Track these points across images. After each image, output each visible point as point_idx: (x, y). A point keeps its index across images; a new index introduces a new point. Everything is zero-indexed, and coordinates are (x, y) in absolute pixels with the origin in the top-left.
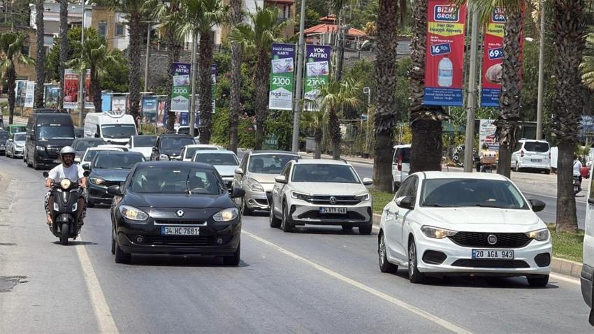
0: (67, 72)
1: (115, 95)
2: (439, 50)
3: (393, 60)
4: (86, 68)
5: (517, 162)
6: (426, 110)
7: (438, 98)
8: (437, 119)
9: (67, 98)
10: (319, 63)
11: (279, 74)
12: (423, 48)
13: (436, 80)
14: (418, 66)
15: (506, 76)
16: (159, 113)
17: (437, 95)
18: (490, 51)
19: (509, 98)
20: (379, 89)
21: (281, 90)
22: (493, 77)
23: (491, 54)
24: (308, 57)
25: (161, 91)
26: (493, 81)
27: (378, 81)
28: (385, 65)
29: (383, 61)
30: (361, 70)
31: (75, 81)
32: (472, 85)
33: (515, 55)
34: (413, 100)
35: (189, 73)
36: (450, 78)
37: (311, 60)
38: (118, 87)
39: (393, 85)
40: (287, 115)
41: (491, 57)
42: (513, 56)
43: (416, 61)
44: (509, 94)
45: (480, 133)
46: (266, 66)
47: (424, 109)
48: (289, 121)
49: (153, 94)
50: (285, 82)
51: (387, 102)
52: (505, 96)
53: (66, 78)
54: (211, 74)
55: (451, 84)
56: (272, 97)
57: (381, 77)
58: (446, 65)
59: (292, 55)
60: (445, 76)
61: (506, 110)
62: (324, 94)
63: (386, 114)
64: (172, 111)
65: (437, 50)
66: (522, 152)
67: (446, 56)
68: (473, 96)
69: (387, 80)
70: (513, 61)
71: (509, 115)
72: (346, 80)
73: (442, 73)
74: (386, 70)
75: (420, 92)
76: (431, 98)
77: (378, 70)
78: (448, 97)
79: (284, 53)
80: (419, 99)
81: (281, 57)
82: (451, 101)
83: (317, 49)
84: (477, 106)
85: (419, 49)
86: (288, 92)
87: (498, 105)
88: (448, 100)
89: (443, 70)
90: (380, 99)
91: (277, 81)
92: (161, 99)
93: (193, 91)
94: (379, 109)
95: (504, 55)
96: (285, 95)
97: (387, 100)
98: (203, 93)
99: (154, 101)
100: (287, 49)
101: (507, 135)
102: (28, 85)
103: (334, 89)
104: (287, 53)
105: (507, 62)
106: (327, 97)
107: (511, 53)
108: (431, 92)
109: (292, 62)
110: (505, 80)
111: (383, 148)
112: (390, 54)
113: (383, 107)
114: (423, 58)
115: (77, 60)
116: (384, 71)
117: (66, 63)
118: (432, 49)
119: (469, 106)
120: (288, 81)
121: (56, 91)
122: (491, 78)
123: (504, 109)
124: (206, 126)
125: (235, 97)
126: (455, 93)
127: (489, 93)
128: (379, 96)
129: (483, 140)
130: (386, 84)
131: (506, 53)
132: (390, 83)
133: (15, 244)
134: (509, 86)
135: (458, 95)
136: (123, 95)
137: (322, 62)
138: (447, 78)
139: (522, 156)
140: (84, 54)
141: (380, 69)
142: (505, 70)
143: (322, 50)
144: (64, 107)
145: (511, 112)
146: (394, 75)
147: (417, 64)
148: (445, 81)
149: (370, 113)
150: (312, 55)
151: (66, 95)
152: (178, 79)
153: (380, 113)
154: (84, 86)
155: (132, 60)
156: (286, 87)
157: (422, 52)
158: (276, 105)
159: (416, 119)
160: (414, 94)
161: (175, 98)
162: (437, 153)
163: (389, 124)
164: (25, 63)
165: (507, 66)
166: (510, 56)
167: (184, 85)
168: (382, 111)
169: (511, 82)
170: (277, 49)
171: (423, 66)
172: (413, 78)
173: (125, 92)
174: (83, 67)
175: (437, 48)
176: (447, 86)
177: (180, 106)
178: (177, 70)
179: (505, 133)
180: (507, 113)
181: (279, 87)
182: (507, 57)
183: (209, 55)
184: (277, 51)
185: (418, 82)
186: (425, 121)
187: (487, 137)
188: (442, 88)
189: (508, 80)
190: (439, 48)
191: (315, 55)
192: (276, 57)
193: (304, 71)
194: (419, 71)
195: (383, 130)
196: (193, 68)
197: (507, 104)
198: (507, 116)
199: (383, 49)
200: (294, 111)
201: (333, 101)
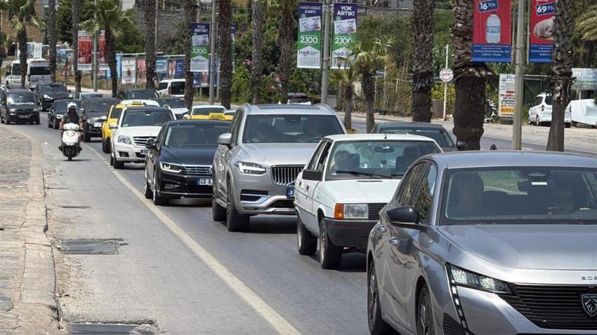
0: (81, 33)
1: (124, 56)
2: (487, 7)
3: (430, 17)
4: (100, 29)
5: (537, 116)
6: (470, 67)
7: (486, 55)
8: (481, 75)
9: (81, 59)
10: (347, 20)
11: (306, 33)
12: (466, 5)
13: (484, 37)
14: (460, 23)
15: (558, 31)
16: (170, 73)
17: (485, 52)
18: (538, 7)
19: (562, 53)
20: (416, 46)
21: (309, 48)
22: (541, 32)
23: (539, 10)
24: (335, 15)
25: (171, 51)
26: (541, 37)
27: (415, 38)
28: (422, 22)
29: (420, 18)
30: (369, 26)
31: (89, 42)
32: (520, 41)
33: (567, 10)
34: (456, 57)
35: (208, 33)
36: (498, 35)
37: (338, 18)
38: (126, 47)
39: (431, 42)
40: (300, 73)
41: (539, 13)
42: (566, 12)
43: (459, 18)
44: (563, 50)
45: (500, 88)
46: (290, 25)
47: (468, 65)
48: (302, 79)
49: (163, 54)
50: (313, 40)
51: (424, 59)
52: (558, 51)
53: (79, 40)
54: (231, 33)
55: (499, 41)
56: (300, 56)
57: (419, 34)
58: (494, 21)
59: (319, 13)
60: (493, 32)
61: (559, 66)
62: (356, 53)
63: (424, 71)
64: (191, 71)
65: (484, 7)
66: (543, 106)
67: (494, 13)
68: (521, 51)
69: (425, 38)
70: (566, 17)
71: (562, 70)
72: (379, 38)
73: (490, 29)
74: (424, 27)
75: (463, 49)
76: (479, 55)
77: (415, 27)
78: (497, 53)
79: (311, 12)
80: (462, 56)
81: (309, 15)
82: (499, 57)
83: (344, 7)
84: (526, 62)
85: (461, 6)
86: (316, 50)
87: (550, 61)
88: (496, 57)
89: (492, 27)
90: (417, 56)
91: (305, 40)
92: (172, 59)
93: (212, 50)
94: (417, 67)
95: (556, 12)
96: (313, 53)
97: (425, 57)
98: (223, 52)
99: (164, 61)
100: (315, 8)
101: (560, 91)
102: (35, 47)
103: (366, 47)
104: (314, 12)
105: (559, 18)
106: (360, 54)
107: (563, 9)
108: (480, 49)
109: (320, 20)
110: (558, 36)
111: (421, 105)
112: (427, 12)
113: (420, 64)
114: (466, 15)
115: (91, 22)
116: (422, 28)
117: (80, 25)
118: (480, 5)
119: (517, 62)
120: (315, 40)
121: (64, 52)
122: (539, 34)
123: (557, 64)
124: (226, 86)
125: (258, 56)
126: (503, 49)
127: (537, 49)
128: (417, 53)
129: (502, 95)
130: (423, 41)
131: (558, 9)
132: (428, 40)
133: (88, 207)
134: (562, 42)
135: (507, 52)
136: (133, 56)
137: (349, 20)
138: (495, 34)
139: (543, 110)
140: (98, 15)
141: (417, 26)
142: (557, 26)
143: (349, 8)
144: (79, 69)
145: (564, 68)
146: (431, 32)
147: (459, 21)
148: (493, 37)
149: (387, 70)
150: (339, 13)
151: (80, 57)
152: (197, 39)
153: (418, 70)
154: (98, 47)
155: (148, 20)
156: (314, 46)
157: (465, 9)
158: (304, 64)
159: (459, 76)
160: (458, 51)
161: (194, 59)
162: (481, 109)
163: (427, 81)
164: (36, 26)
165: (559, 22)
166: (562, 12)
167: (203, 45)
168: (419, 68)
169: (564, 37)
170: (304, 7)
171: (465, 22)
172: (456, 35)
173: (133, 53)
174: (97, 28)
175: (485, 5)
176: (496, 42)
177: (201, 65)
178: (196, 30)
179: (559, 88)
180: (560, 68)
181: (306, 46)
182: (559, 13)
183: (229, 15)
184: (304, 10)
185: (462, 39)
186: (469, 77)
187: (507, 92)
188: (490, 44)
189: (560, 35)
190: (487, 5)
191: (343, 13)
192: (303, 15)
193: (332, 28)
194: (461, 27)
195: (421, 87)
196: (212, 27)
197: (560, 59)
198: (560, 72)
199: (420, 7)
200: (322, 69)
201: (366, 59)
